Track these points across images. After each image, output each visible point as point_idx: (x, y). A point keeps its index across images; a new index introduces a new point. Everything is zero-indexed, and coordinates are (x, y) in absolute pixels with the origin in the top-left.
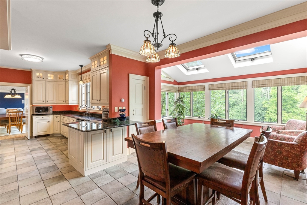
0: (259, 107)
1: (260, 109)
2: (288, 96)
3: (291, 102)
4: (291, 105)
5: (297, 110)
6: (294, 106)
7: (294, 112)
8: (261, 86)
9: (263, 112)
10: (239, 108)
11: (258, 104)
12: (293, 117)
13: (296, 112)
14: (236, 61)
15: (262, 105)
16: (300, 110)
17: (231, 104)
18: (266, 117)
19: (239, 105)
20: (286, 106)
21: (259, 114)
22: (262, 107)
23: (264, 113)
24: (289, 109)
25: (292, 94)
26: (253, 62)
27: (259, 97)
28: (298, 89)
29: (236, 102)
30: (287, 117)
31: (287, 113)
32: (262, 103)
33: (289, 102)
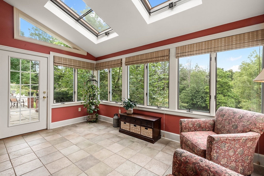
0: (202, 91)
1: (203, 93)
2: (225, 82)
3: (227, 87)
4: (226, 89)
5: (231, 94)
6: (229, 90)
7: (229, 96)
8: (187, 54)
9: (205, 95)
10: (186, 92)
11: (201, 89)
12: (228, 100)
13: (230, 95)
14: (150, 13)
15: (205, 90)
16: (233, 94)
17: (181, 89)
18: (207, 100)
19: (187, 90)
20: (223, 90)
21: (202, 97)
22: (204, 92)
23: (206, 97)
24: (225, 93)
25: (228, 81)
26: (172, 10)
27: (203, 83)
28: (232, 77)
29: (184, 87)
30: (223, 100)
31: (223, 96)
32: (204, 88)
33: (225, 87)
